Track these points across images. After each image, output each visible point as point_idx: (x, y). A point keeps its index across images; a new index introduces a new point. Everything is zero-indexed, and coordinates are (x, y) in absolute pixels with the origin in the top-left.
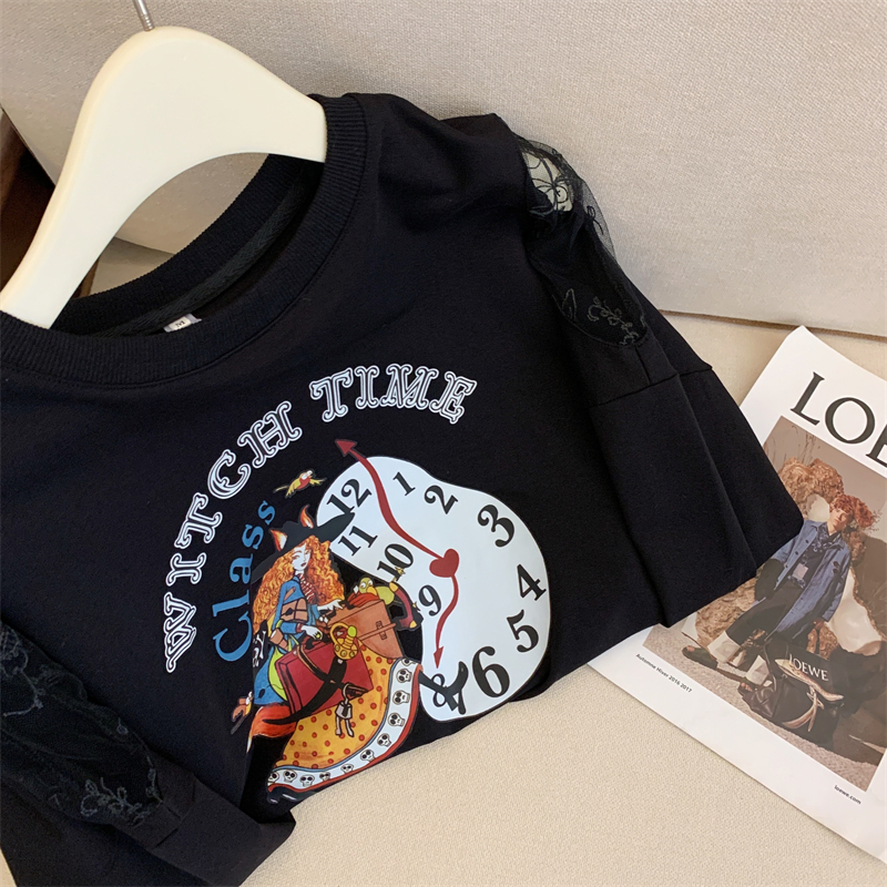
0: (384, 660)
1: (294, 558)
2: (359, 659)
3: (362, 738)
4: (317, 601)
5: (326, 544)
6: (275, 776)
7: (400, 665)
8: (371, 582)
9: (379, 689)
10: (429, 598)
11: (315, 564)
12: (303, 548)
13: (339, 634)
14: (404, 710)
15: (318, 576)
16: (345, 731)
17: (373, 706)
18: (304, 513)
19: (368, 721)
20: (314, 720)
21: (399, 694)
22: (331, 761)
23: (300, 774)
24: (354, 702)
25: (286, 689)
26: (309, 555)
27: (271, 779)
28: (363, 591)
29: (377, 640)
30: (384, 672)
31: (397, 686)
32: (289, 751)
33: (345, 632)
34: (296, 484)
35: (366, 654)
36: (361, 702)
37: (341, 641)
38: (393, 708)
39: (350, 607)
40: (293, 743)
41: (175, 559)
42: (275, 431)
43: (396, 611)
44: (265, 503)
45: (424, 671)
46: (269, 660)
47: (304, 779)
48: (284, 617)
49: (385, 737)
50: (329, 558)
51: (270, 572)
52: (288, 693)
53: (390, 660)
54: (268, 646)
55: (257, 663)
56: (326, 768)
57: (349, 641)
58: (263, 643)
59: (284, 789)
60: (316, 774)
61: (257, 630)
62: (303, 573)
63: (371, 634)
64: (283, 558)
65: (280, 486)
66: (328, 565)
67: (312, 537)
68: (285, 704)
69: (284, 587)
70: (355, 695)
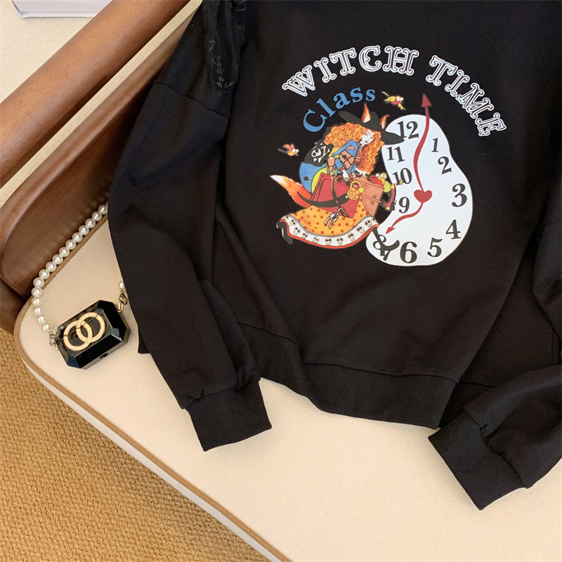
0: (365, 212)
1: (366, 134)
2: (355, 203)
3: (332, 232)
4: (358, 164)
5: (382, 143)
6: (287, 217)
7: (370, 219)
8: (386, 177)
9: (354, 220)
10: (404, 203)
11: (371, 147)
12: (372, 134)
13: (355, 186)
14: (358, 236)
15: (367, 155)
16: (328, 224)
17: (347, 225)
18: (385, 118)
19: (340, 228)
20: (319, 211)
21: (361, 228)
22: (313, 231)
23: (297, 225)
24: (341, 217)
25: (316, 188)
26: (371, 140)
27: (284, 218)
28: (379, 178)
29: (368, 202)
30: (361, 216)
31: (362, 224)
32: (300, 213)
33: (358, 188)
34: (391, 99)
35: (360, 203)
36: (343, 219)
37: (354, 189)
38: (354, 231)
39: (369, 180)
40: (304, 212)
41: (326, 59)
42: (403, 61)
43: (386, 197)
44: (374, 91)
45: (378, 229)
46: (320, 168)
47: (296, 229)
48: (341, 156)
49: (341, 240)
50: (378, 152)
51: (351, 125)
52: (315, 191)
53: (367, 213)
54: (325, 161)
55: (315, 160)
56: (309, 232)
57: (357, 192)
58: (324, 154)
59: (285, 226)
60: (303, 231)
61: (327, 144)
62: (363, 145)
63: (368, 198)
64: (361, 127)
65: (386, 92)
66: (375, 154)
67: (379, 133)
68: (311, 193)
69: (351, 142)
70: (343, 215)
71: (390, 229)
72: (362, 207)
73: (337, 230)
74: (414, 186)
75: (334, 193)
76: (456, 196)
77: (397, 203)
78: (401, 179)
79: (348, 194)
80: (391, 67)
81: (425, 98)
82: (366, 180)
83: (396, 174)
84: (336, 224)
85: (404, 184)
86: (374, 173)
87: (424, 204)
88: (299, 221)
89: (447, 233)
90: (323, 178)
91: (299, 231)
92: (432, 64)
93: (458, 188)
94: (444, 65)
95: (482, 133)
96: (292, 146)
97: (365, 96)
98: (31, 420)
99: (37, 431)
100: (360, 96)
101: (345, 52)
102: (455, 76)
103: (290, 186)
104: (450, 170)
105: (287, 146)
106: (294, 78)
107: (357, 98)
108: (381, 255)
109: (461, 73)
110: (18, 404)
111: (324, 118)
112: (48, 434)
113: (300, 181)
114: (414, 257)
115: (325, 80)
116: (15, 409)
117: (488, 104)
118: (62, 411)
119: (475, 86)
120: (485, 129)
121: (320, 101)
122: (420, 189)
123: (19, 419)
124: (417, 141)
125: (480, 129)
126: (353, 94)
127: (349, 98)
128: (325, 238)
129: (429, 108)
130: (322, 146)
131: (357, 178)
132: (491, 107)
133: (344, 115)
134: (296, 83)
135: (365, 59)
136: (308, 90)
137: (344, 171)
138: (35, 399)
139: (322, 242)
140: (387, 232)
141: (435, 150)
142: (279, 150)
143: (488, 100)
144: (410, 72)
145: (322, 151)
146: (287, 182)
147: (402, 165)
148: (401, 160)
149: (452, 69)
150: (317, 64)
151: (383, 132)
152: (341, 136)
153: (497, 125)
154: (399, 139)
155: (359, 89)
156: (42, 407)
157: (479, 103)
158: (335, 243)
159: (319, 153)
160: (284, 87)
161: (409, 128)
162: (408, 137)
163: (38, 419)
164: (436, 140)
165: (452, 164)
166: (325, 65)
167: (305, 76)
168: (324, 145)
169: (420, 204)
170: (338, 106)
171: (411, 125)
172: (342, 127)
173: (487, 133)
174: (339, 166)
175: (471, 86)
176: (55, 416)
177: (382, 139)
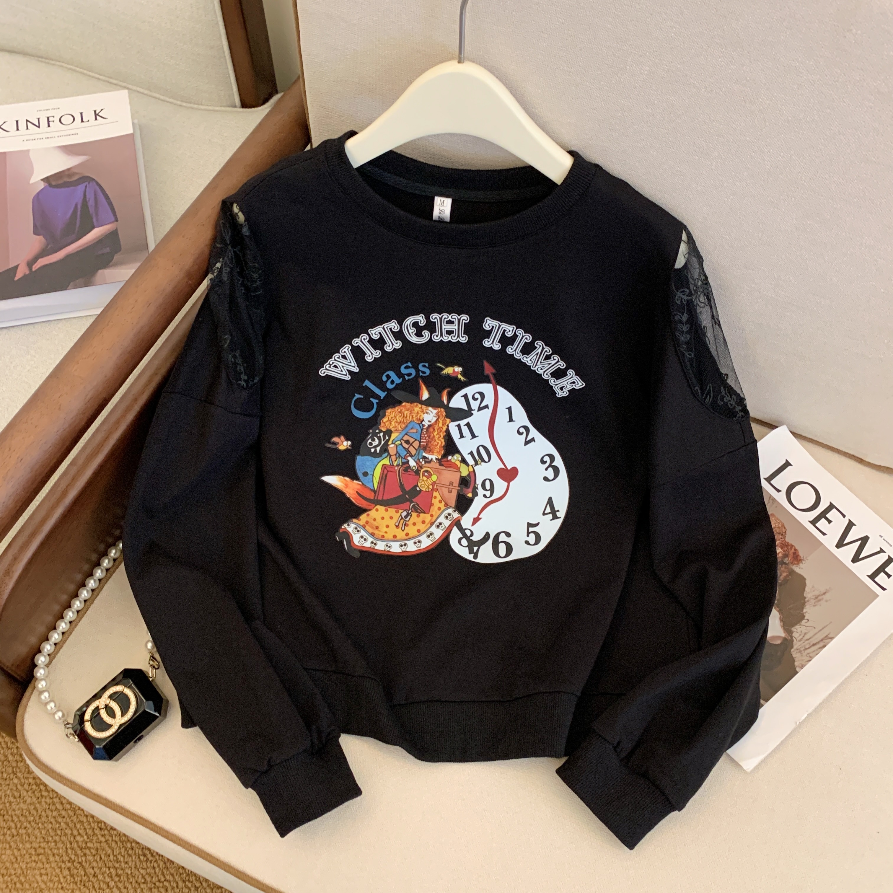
0: (443, 503)
1: (427, 413)
2: (430, 495)
3: (407, 534)
4: (425, 448)
5: (448, 420)
6: (348, 525)
7: (450, 511)
8: (460, 459)
9: (432, 516)
10: (488, 486)
11: (436, 427)
12: (435, 411)
13: (426, 474)
14: (438, 533)
15: (434, 436)
16: (400, 526)
17: (423, 522)
18: (445, 392)
19: (416, 528)
20: (386, 510)
21: (440, 524)
22: (383, 536)
23: (363, 533)
24: (414, 514)
25: (379, 483)
26: (435, 419)
27: (345, 526)
28: (453, 461)
29: (445, 491)
30: (439, 509)
31: (442, 519)
32: (363, 517)
33: (430, 475)
34: (449, 370)
35: (435, 494)
36: (418, 516)
37: (425, 478)
38: (433, 529)
39: (441, 465)
40: (368, 515)
41: (364, 336)
42: (453, 327)
43: (465, 482)
44: (427, 365)
45: (462, 522)
46: (380, 459)
47: (362, 537)
48: (403, 442)
49: (419, 542)
50: (446, 431)
51: (408, 405)
52: (379, 487)
53: (446, 505)
54: (385, 450)
55: (373, 450)
56: (378, 539)
57: (430, 481)
58: (383, 443)
59: (348, 536)
60: (370, 539)
61: (384, 429)
62: (427, 426)
63: (444, 486)
64: (420, 406)
65: (441, 363)
66: (442, 434)
67: (443, 410)
68: (374, 491)
69: (412, 424)
70: (417, 512)
71: (476, 520)
72: (439, 498)
73: (412, 530)
74: (495, 464)
75: (402, 486)
76: (546, 469)
77: (480, 487)
78: (479, 459)
79: (419, 484)
80: (442, 335)
81: (486, 364)
82: (437, 466)
83: (471, 453)
84: (410, 523)
85: (483, 463)
86: (445, 456)
87: (511, 483)
88: (364, 527)
89: (544, 514)
90: (386, 471)
91: (365, 540)
92: (486, 327)
93: (547, 459)
94: (500, 326)
95: (560, 394)
96: (342, 438)
97: (417, 371)
98: (34, 864)
99: (45, 878)
100: (413, 371)
101: (386, 325)
102: (515, 336)
103: (347, 486)
104: (533, 440)
105: (335, 439)
106: (331, 361)
107: (409, 375)
108: (470, 553)
109: (520, 332)
110: (12, 844)
111: (375, 401)
112: (62, 880)
113: (357, 479)
114: (509, 549)
115: (369, 359)
116: (8, 852)
117: (558, 361)
118: (77, 842)
119: (539, 344)
120: (561, 389)
121: (367, 383)
122: (503, 467)
123: (16, 866)
124: (487, 413)
125: (556, 389)
126: (403, 370)
127: (400, 375)
128: (399, 543)
129: (494, 375)
130: (379, 433)
131: (427, 465)
132: (562, 365)
133: (397, 395)
134: (335, 366)
135: (410, 331)
136: (351, 373)
137: (409, 458)
138: (37, 832)
139: (396, 548)
140: (473, 524)
141: (511, 420)
142: (328, 445)
143: (556, 357)
144: (464, 339)
145: (379, 439)
146: (342, 482)
147: (476, 442)
148: (474, 436)
149: (509, 329)
150: (356, 342)
151: (447, 408)
152: (399, 419)
153: (574, 383)
154: (468, 413)
155: (409, 364)
156: (48, 842)
157: (549, 361)
158: (411, 547)
159: (376, 442)
160: (322, 372)
161: (474, 399)
162: (477, 409)
163: (44, 860)
164: (510, 409)
165: (534, 433)
166: (366, 342)
167: (344, 357)
168: (381, 431)
169: (506, 484)
170: (389, 386)
171: (477, 396)
172: (398, 409)
173: (564, 394)
174: (403, 453)
175: (536, 345)
176: (69, 851)
177: (447, 416)
